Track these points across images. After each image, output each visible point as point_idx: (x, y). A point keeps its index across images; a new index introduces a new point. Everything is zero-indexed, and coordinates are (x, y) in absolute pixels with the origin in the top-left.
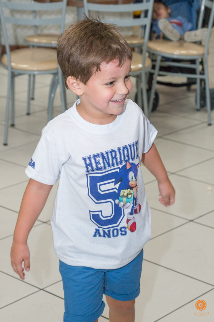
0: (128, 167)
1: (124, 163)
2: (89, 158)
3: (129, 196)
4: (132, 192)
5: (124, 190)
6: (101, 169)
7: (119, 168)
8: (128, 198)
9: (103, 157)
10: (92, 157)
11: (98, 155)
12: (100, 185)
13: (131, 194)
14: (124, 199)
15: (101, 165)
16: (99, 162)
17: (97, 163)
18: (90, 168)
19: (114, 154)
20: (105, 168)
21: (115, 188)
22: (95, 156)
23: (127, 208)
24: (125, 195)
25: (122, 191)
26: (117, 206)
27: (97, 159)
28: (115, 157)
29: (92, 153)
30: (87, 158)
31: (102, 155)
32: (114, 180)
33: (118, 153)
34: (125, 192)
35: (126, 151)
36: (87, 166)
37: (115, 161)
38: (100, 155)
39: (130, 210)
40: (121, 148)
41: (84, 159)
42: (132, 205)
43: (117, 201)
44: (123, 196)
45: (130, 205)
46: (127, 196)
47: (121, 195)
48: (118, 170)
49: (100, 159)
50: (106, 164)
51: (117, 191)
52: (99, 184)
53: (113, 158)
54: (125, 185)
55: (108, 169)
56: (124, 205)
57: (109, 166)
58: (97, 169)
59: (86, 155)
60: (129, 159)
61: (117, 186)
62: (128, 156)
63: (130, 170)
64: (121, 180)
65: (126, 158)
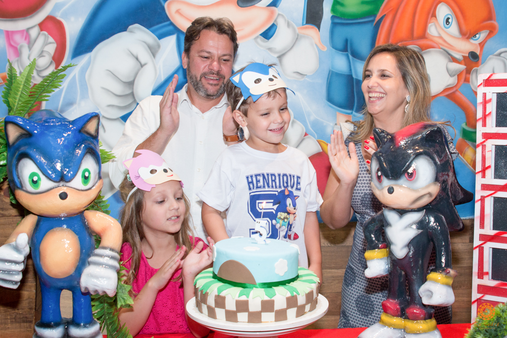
0: (287, 193)
1: (283, 189)
2: (252, 176)
3: (286, 220)
4: (288, 216)
5: (282, 213)
6: (260, 187)
7: (277, 191)
8: (284, 221)
9: (264, 177)
10: (254, 176)
11: (259, 175)
12: (259, 203)
13: (287, 218)
14: (281, 222)
15: (261, 184)
16: (259, 181)
17: (258, 181)
18: (251, 186)
19: (273, 178)
20: (264, 187)
21: (273, 209)
22: (256, 176)
23: (282, 231)
24: (282, 217)
25: (279, 213)
26: (273, 227)
27: (258, 178)
28: (275, 181)
29: (254, 173)
30: (249, 177)
31: (263, 175)
32: (272, 201)
33: (277, 178)
34: (282, 215)
35: (285, 178)
36: (249, 183)
37: (274, 184)
38: (261, 175)
39: (284, 233)
40: (282, 175)
41: (247, 178)
42: (286, 229)
43: (274, 222)
44: (280, 218)
45: (285, 228)
46: (283, 219)
47: (278, 217)
48: (277, 193)
49: (261, 178)
50: (266, 184)
51: (274, 212)
52: (257, 201)
53: (272, 181)
54: (283, 208)
55: (267, 189)
56: (280, 227)
57: (269, 187)
58: (257, 187)
59: (249, 174)
60: (288, 186)
61: (275, 207)
62: (287, 183)
63: (288, 196)
64: (279, 203)
65: (285, 185)
